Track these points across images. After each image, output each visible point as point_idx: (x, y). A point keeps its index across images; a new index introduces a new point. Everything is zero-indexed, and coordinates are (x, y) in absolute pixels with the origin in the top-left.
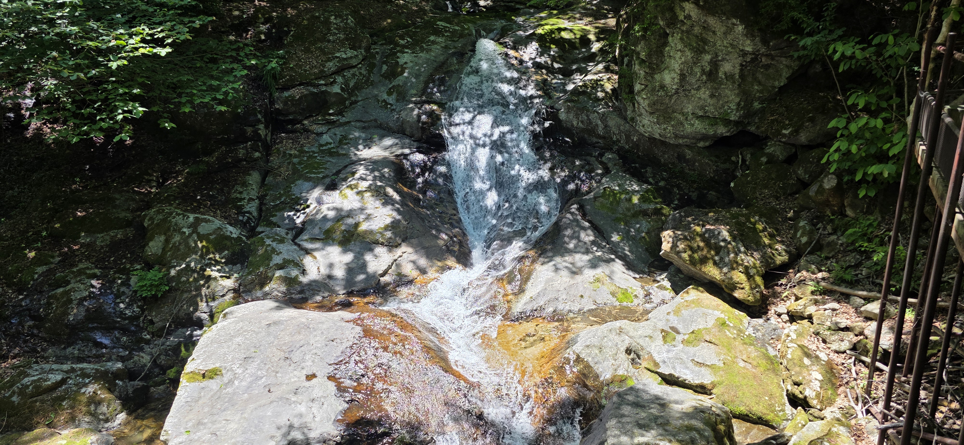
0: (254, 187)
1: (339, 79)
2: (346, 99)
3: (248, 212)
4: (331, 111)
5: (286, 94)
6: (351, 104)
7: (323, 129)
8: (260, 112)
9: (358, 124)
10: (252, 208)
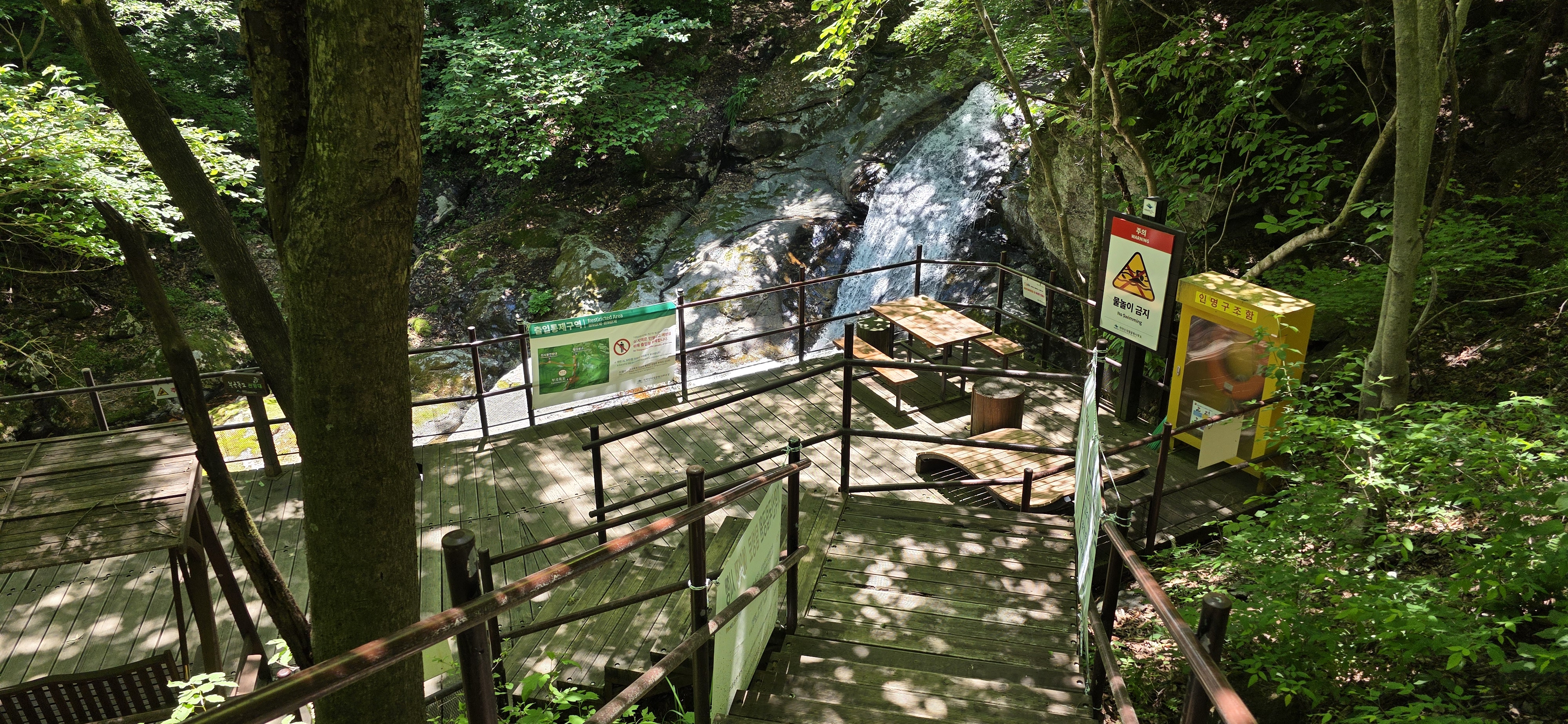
0: (667, 229)
1: (805, 117)
2: (804, 142)
3: (648, 255)
4: (782, 155)
5: (743, 129)
6: (809, 148)
7: (768, 174)
8: (705, 148)
9: (807, 173)
10: (653, 250)
